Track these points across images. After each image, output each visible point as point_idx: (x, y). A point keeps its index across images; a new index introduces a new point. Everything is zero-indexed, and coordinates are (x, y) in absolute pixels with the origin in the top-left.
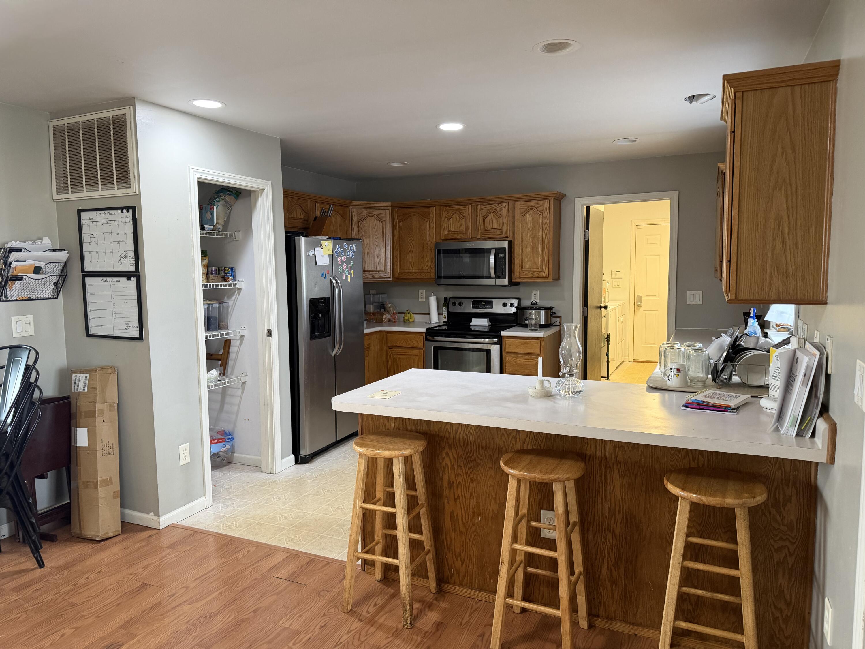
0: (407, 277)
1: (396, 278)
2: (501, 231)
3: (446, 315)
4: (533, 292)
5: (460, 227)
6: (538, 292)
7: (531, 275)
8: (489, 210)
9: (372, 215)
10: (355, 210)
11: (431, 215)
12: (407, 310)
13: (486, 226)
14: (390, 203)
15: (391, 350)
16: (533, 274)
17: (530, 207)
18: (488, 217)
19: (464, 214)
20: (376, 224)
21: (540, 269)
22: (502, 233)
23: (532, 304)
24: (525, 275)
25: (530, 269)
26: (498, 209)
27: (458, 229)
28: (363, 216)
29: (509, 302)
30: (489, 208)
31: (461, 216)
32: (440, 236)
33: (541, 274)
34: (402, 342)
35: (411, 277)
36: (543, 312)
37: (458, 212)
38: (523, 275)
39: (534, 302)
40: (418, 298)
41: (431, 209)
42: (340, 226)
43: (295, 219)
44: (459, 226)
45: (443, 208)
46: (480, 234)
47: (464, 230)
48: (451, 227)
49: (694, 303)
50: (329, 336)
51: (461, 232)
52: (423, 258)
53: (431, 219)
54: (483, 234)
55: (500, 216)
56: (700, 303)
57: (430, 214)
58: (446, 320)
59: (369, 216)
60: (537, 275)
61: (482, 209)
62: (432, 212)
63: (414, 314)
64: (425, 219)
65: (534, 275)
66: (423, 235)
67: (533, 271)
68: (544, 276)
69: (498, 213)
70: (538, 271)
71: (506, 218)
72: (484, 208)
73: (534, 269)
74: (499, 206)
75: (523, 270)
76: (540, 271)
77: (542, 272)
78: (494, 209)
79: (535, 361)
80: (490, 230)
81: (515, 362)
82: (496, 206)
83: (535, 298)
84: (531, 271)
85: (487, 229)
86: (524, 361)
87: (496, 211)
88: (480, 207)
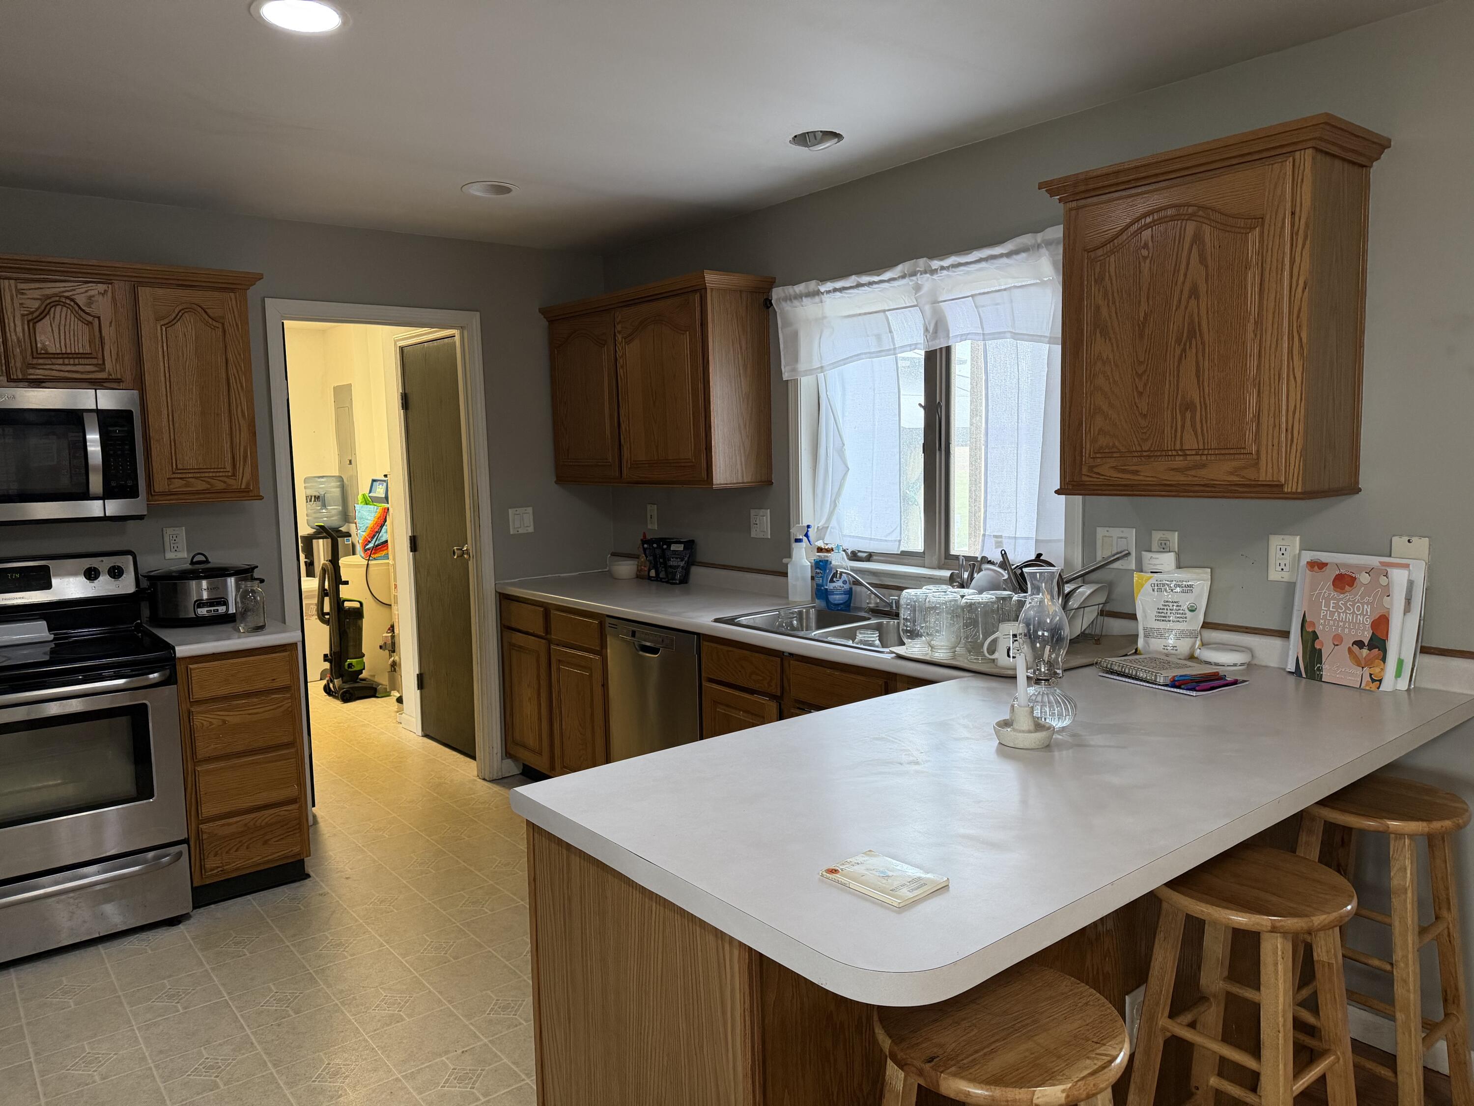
4: (169, 532)
6: (182, 532)
7: (204, 487)
8: (49, 297)
13: (39, 345)
16: (208, 483)
17: (185, 306)
18: (46, 321)
21: (229, 468)
22: (102, 367)
23: (192, 563)
24: (186, 486)
25: (200, 470)
26: (80, 299)
29: (103, 565)
30: (48, 292)
33: (230, 481)
36: (231, 582)
38: (177, 485)
39: (200, 558)
46: (19, 365)
49: (521, 531)
54: (30, 365)
55: (90, 319)
56: (531, 529)
60: (220, 486)
61: (19, 292)
65: (212, 485)
67: (207, 475)
68: (243, 487)
69: (83, 311)
70: (221, 474)
71: (110, 326)
72: (30, 289)
73: (212, 470)
74: (86, 292)
75: (179, 471)
76: (227, 474)
77: (234, 475)
78: (67, 297)
79: (280, 707)
80: (56, 356)
81: (224, 721)
82: (74, 290)
83: (176, 548)
84: (203, 475)
85: (43, 352)
86: (249, 714)
87: (72, 303)
88: (16, 287)
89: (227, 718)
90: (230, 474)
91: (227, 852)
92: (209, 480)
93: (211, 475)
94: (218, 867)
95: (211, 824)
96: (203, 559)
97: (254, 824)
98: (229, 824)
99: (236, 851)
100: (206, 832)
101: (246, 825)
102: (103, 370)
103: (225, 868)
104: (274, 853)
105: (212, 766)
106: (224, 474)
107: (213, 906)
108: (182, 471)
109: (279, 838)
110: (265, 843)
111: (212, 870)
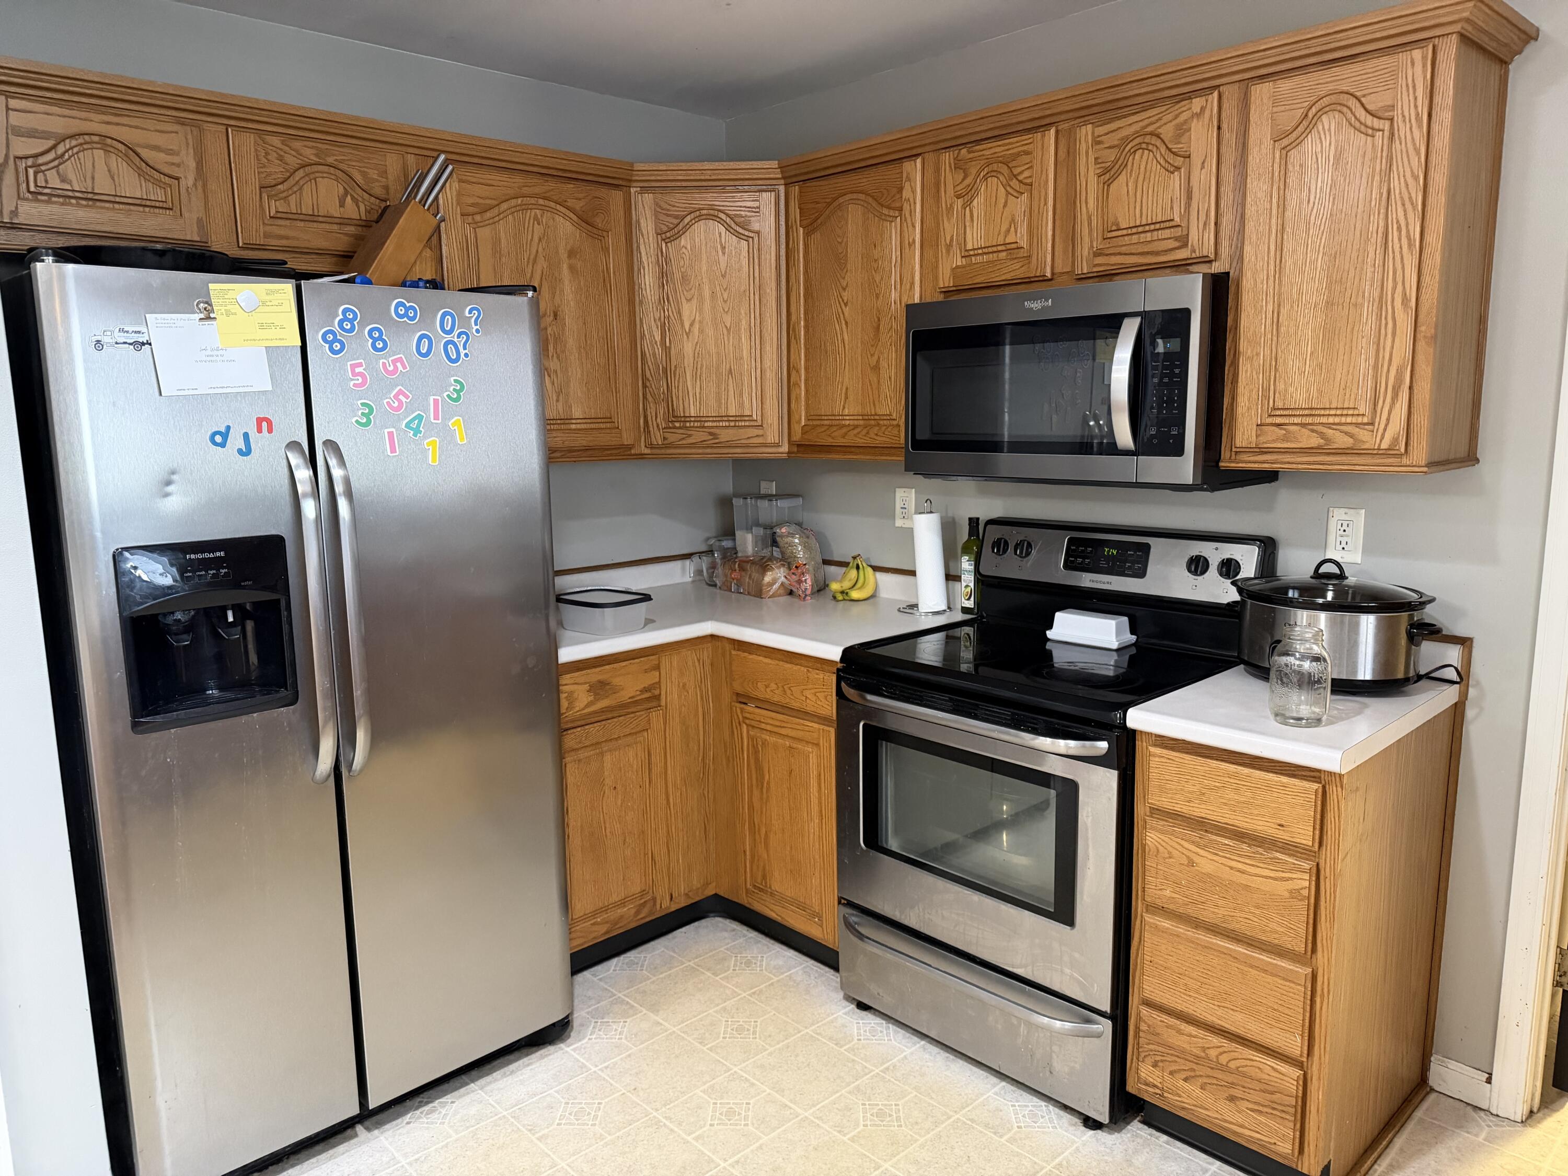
0: (829, 441)
1: (798, 446)
2: (1178, 232)
3: (972, 585)
4: (1338, 515)
5: (1008, 231)
6: (1359, 518)
7: (1315, 441)
8: (1126, 140)
9: (713, 215)
10: (648, 198)
11: (906, 193)
12: (854, 558)
13: (1111, 219)
14: (775, 164)
15: (742, 710)
16: (1322, 435)
17: (1326, 101)
18: (1122, 178)
19: (1026, 174)
20: (723, 248)
21: (1366, 409)
22: (1183, 242)
23: (1317, 575)
24: (1285, 439)
25: (1312, 411)
26: (1167, 132)
27: (1001, 241)
28: (676, 217)
29: (1215, 553)
30: (1128, 131)
31: (1014, 183)
32: (936, 278)
33: (1363, 434)
34: (773, 686)
35: (841, 441)
36: (1368, 623)
37: (1005, 170)
38: (1272, 438)
39: (1331, 570)
40: (893, 517)
41: (907, 166)
42: (571, 254)
43: (312, 218)
44: (1004, 229)
45: (947, 158)
46: (1086, 253)
47: (1024, 243)
48: (975, 238)
50: (294, 701)
51: (1012, 249)
52: (876, 368)
53: (906, 207)
54: (1097, 254)
55: (1180, 161)
57: (900, 190)
58: (970, 604)
59: (699, 218)
60: (1342, 441)
61: (1097, 142)
62: (908, 179)
63: (876, 569)
64: (885, 211)
65: (1328, 440)
66: (878, 279)
67: (1324, 420)
68: (1384, 445)
69: (1170, 150)
70: (1349, 420)
71: (1203, 167)
72: (1107, 134)
73: (1333, 412)
74: (1177, 117)
75: (1278, 413)
76: (1360, 420)
77: (1372, 424)
78: (1152, 134)
79: (1288, 879)
80: (1130, 231)
81: (1191, 863)
82: (1160, 119)
83: (1343, 545)
84: (1317, 420)
85: (1114, 228)
86: (1231, 868)
87: (1158, 143)
88: (1093, 133)
89: (1196, 859)
90: (1365, 420)
91: (1171, 1073)
92: (1325, 430)
93: (1331, 420)
94: (1155, 1086)
95: (1155, 1014)
96: (1337, 571)
97: (1217, 1057)
98: (1179, 1032)
99: (1186, 1080)
100: (1146, 1023)
101: (1204, 1049)
102: (1185, 245)
103: (1166, 1094)
104: (1242, 1126)
105: (1166, 924)
106: (1354, 420)
107: (1165, 1138)
108: (1281, 412)
109: (1256, 1107)
110: (1232, 1099)
111: (1147, 1084)
